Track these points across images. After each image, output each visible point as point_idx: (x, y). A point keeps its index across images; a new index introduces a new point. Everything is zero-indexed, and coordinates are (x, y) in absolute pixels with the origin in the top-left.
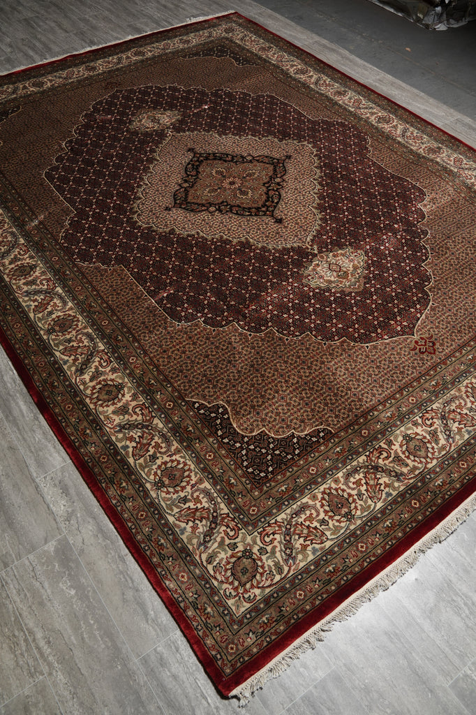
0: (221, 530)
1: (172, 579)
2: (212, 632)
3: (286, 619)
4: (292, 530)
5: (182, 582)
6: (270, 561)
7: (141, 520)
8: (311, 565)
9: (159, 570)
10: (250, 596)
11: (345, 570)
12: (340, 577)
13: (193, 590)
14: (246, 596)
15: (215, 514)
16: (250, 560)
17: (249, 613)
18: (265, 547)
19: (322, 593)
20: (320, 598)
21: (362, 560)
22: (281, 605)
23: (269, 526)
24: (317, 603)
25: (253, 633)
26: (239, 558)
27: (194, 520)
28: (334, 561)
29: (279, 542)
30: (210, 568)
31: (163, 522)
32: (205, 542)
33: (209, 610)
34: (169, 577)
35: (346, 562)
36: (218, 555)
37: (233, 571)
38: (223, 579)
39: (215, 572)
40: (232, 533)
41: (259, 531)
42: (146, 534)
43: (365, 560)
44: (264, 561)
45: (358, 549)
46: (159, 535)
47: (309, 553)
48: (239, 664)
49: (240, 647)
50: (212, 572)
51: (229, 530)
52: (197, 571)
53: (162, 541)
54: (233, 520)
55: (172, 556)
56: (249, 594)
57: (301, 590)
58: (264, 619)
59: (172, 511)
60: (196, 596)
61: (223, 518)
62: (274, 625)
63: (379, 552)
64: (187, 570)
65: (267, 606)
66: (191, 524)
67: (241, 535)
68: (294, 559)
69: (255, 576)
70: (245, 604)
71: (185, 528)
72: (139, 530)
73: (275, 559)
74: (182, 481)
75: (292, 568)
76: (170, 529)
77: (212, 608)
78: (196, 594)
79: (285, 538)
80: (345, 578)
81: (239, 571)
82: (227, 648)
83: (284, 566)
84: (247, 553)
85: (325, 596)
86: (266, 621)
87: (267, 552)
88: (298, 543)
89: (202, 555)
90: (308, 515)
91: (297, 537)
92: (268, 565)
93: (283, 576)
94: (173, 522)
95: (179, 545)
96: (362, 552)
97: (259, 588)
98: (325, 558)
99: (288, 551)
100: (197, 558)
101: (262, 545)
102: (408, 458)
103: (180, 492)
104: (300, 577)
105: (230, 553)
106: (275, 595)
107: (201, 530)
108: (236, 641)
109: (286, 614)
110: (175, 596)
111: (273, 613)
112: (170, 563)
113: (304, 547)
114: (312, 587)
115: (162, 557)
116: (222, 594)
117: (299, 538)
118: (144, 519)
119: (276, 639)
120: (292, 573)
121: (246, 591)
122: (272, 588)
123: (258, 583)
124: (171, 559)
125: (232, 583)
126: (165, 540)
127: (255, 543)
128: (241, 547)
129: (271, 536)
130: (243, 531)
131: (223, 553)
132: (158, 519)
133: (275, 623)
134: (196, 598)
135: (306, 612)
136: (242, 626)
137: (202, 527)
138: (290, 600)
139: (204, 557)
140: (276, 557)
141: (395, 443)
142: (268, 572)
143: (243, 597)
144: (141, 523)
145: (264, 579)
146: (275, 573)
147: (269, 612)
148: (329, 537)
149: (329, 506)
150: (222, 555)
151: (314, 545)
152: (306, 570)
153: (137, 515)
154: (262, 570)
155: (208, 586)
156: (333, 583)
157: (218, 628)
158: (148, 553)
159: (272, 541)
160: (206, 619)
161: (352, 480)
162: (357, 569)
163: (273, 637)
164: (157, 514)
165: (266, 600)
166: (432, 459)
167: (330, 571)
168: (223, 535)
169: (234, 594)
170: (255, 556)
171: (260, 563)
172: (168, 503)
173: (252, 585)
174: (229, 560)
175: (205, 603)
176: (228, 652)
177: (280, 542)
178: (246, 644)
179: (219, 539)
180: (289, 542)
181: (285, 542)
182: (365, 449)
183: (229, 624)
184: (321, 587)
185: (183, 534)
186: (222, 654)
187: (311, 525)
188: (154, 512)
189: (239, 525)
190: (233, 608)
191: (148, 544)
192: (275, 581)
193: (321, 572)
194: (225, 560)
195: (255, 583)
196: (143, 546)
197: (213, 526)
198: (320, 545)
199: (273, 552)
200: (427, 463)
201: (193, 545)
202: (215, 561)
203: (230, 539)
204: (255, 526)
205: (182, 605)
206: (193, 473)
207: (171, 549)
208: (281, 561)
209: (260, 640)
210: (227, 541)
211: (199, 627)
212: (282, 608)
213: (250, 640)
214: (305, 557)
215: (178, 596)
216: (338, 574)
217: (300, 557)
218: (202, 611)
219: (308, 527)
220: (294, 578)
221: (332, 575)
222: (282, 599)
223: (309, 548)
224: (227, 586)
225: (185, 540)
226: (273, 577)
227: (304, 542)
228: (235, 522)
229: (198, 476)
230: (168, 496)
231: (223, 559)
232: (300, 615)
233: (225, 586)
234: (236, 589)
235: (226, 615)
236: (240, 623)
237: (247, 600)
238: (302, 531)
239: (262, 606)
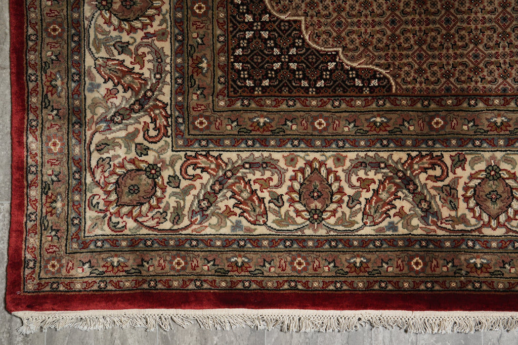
0: (142, 120)
1: (39, 139)
2: (45, 233)
3: (140, 279)
4: (230, 181)
5: (50, 150)
6: (174, 198)
7: (49, 35)
8: (220, 239)
9: (31, 116)
10: (118, 223)
11: (255, 275)
12: (243, 278)
13: (57, 168)
14: (114, 220)
15: (149, 94)
16: (150, 181)
17: (103, 241)
18: (181, 177)
19: (205, 281)
20: (198, 283)
21: (285, 279)
22: (146, 259)
23: (206, 156)
24: (191, 286)
25: (91, 267)
26: (139, 170)
27: (118, 83)
28: (251, 255)
29: (202, 184)
30: (95, 157)
31: (76, 58)
32: (112, 120)
33: (59, 205)
34: (38, 133)
35: (264, 266)
36: (117, 148)
37: (120, 180)
38: (102, 180)
39: (97, 166)
40: (152, 133)
41: (189, 153)
42: (44, 60)
43: (289, 282)
44: (167, 194)
45: (292, 263)
46: (59, 71)
47: (229, 224)
48: (48, 288)
49: (64, 271)
50: (94, 163)
51: (152, 126)
52: (77, 150)
53: (59, 83)
54: (166, 118)
55: (58, 110)
56: (119, 219)
57: (184, 258)
58: (115, 260)
59: (97, 53)
60: (55, 179)
61: (156, 107)
62: (121, 274)
63: (316, 284)
64: (65, 141)
65: (129, 249)
66: (110, 85)
67: (162, 143)
68: (205, 217)
69: (142, 204)
70: (106, 227)
71: (99, 86)
72: (38, 48)
73: (182, 202)
74: (137, 19)
75: (194, 227)
76: (79, 74)
77: (63, 205)
78: (56, 176)
79: (214, 184)
80: (247, 284)
81: (128, 185)
82: (48, 261)
83: (186, 218)
84: (153, 171)
85: (206, 286)
86: (115, 264)
87: (178, 187)
88: (225, 202)
89: (97, 134)
90: (265, 177)
91: (229, 194)
92: (168, 203)
93: (176, 227)
94: (89, 67)
95: (77, 102)
96: (294, 269)
97: (136, 220)
98: (242, 243)
99: (204, 204)
100: (89, 133)
101: (178, 174)
102: (467, 199)
103: (125, 33)
104: (194, 243)
105: (133, 155)
106: (149, 243)
107: (117, 102)
108: (64, 261)
109: (144, 273)
110: (30, 160)
111: (131, 261)
112: (50, 117)
113: (229, 213)
114: (200, 265)
115: (46, 103)
116: (88, 197)
117: (230, 198)
118: (54, 37)
119: (111, 291)
120: (189, 231)
121: (118, 214)
122: (151, 232)
123: (140, 215)
124: (55, 112)
125: (108, 193)
126: (63, 83)
127: (172, 164)
128: (151, 158)
129: (198, 171)
130: (169, 140)
131: (124, 149)
132: (73, 50)
133: (124, 274)
134: (53, 181)
135: (170, 287)
136: (83, 250)
137: (122, 99)
138: (162, 261)
139: (98, 138)
140: (184, 200)
141: (467, 166)
142: (161, 210)
143: (110, 218)
144: (48, 40)
145: (150, 215)
146: (168, 218)
147: (127, 256)
148: (269, 223)
149: (301, 185)
150: (121, 152)
151: (242, 219)
152: (208, 242)
153: (49, 24)
154: (155, 203)
155: (77, 176)
156: (228, 279)
157: (53, 233)
158: (31, 85)
159: (194, 177)
160: (47, 213)
161: (361, 174)
162: (270, 284)
163: (110, 287)
164: (75, 42)
165: (134, 242)
166: (499, 225)
167: (236, 262)
168: (140, 127)
169: (101, 206)
170: (159, 181)
171: (159, 193)
172: (100, 36)
173: (131, 212)
174: (125, 163)
175: (59, 194)
176: (46, 267)
177: (203, 186)
178: (72, 272)
179: (131, 129)
180: (215, 193)
181: (209, 189)
182: (416, 145)
183: (69, 237)
184: (210, 273)
185: (91, 91)
186: (38, 265)
187: (259, 192)
188: (73, 36)
189: (169, 129)
190: (89, 223)
191: (39, 74)
192: (161, 227)
193: (225, 256)
194: (120, 160)
195: (136, 212)
196: (30, 71)
197: (137, 107)
198: (249, 224)
199: (186, 192)
200: (488, 225)
201: (94, 113)
202: (108, 152)
203: (145, 139)
204: (188, 144)
205: (31, 177)
206: (161, 17)
207: (63, 100)
208: (187, 209)
209: (94, 279)
210: (140, 139)
211: (33, 217)
212: (145, 264)
213: (81, 272)
214: (220, 225)
215: (34, 163)
216: (243, 273)
217: (214, 220)
218: (49, 200)
219: (253, 192)
220: (187, 240)
221: (235, 269)
222: (153, 253)
223: (234, 219)
224: (100, 192)
225: (89, 102)
226: (162, 220)
227: (234, 206)
228: (167, 121)
229: (164, 26)
230: (105, 27)
231: (119, 156)
232: (160, 286)
233: (97, 190)
234: (108, 203)
235: (74, 225)
236: (85, 245)
237: (111, 225)
238: (242, 191)
239: (124, 244)
